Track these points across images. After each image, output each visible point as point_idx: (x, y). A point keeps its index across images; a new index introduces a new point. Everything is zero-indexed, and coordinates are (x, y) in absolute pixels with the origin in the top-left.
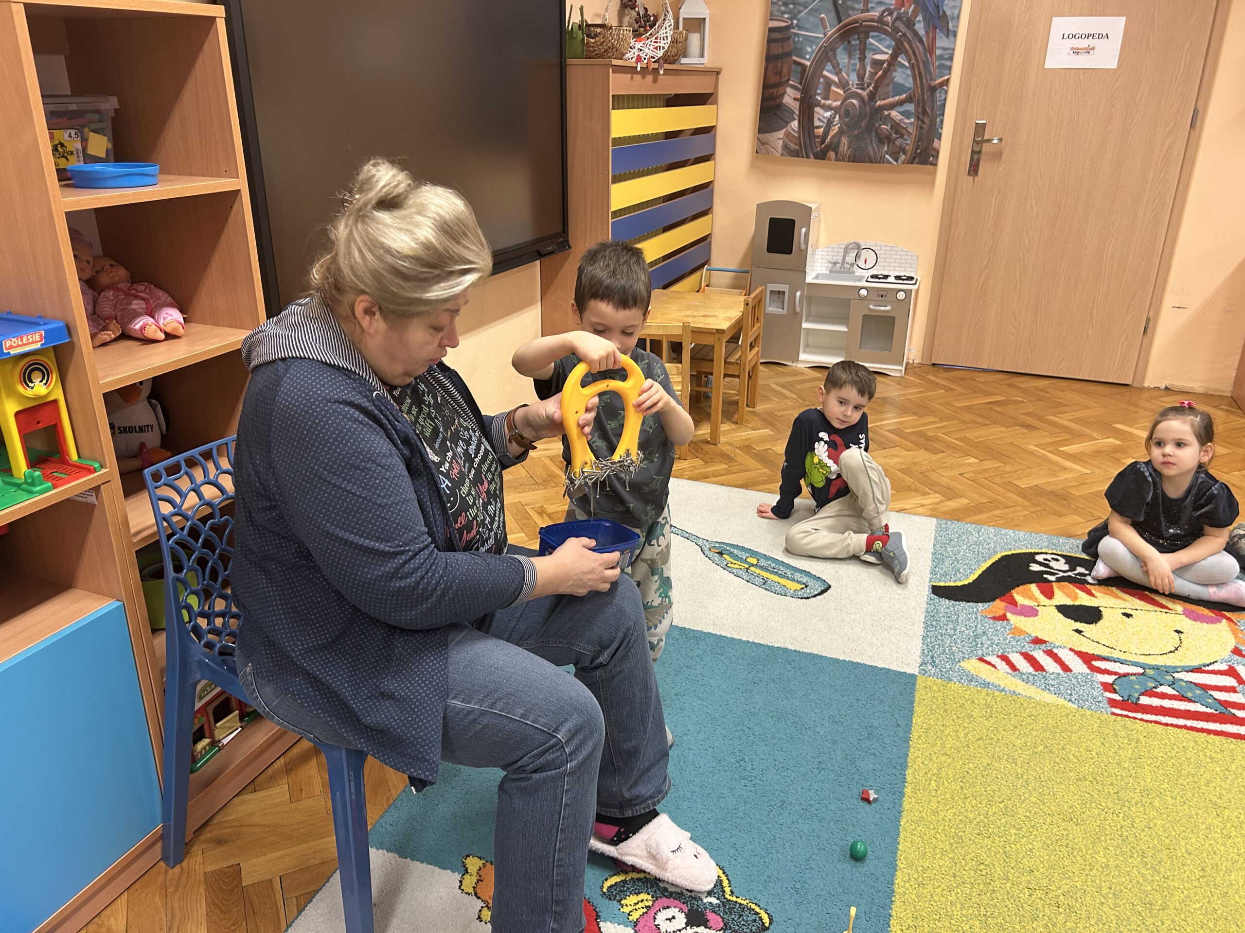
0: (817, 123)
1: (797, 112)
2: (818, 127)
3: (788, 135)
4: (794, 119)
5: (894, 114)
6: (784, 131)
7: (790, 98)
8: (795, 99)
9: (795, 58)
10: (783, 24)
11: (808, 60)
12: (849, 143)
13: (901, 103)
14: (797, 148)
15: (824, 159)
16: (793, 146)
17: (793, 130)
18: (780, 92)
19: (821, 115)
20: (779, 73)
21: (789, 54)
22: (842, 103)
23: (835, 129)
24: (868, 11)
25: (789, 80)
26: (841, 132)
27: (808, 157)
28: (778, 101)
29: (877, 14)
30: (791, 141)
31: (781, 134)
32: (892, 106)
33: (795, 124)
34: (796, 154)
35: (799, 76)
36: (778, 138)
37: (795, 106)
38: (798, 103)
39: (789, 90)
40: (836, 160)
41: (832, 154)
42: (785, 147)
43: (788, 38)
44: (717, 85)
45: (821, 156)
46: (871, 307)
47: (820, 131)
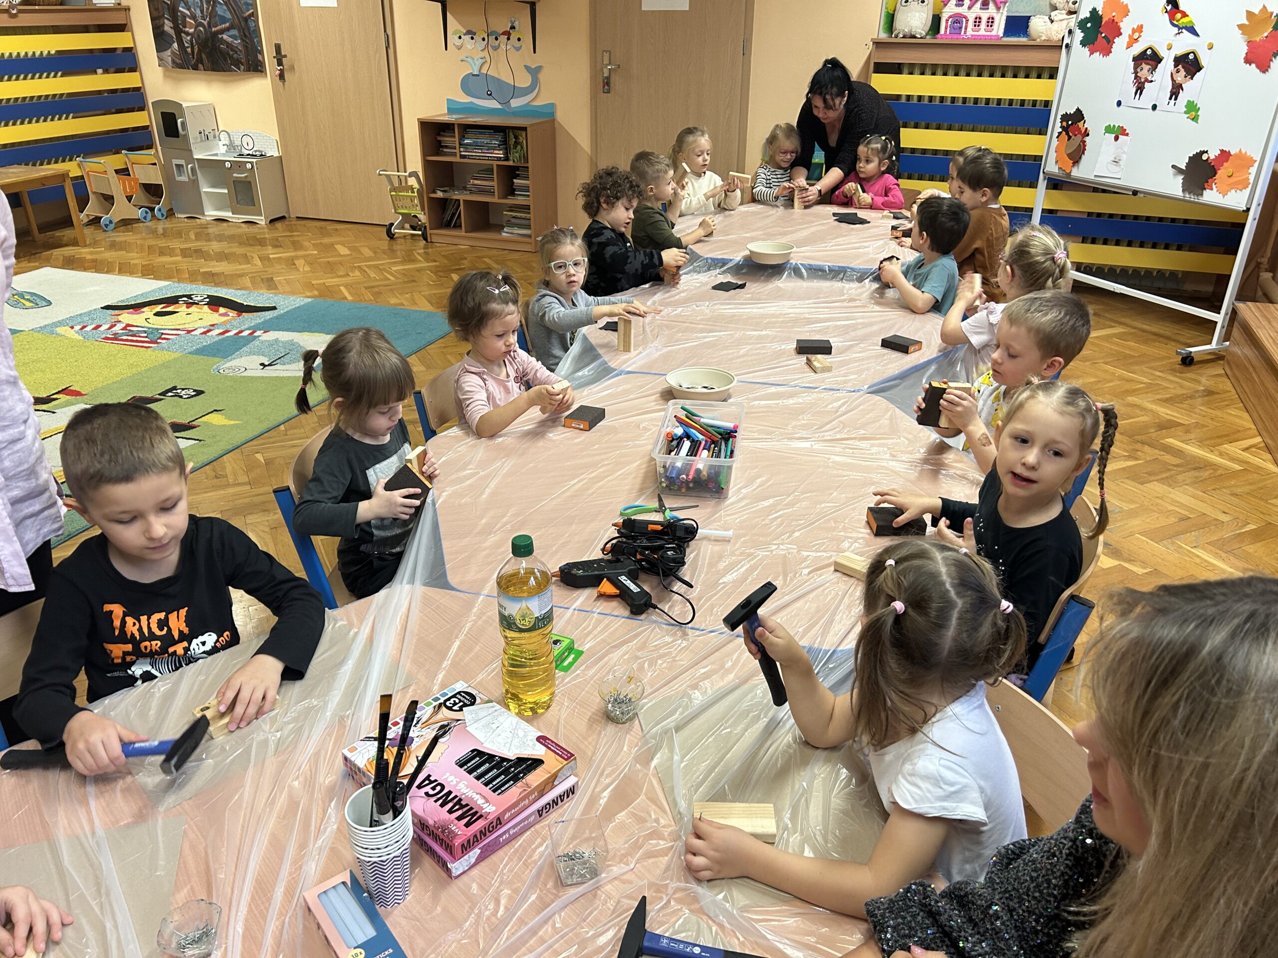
0: (186, 45)
1: (174, 37)
2: (188, 47)
3: (173, 53)
4: (174, 42)
5: (225, 37)
6: (170, 50)
7: (168, 27)
8: (171, 28)
12: (207, 58)
13: (228, 29)
14: (181, 62)
15: (198, 70)
16: (178, 61)
17: (175, 49)
18: (161, 22)
19: (186, 39)
20: (157, 9)
22: (195, 30)
23: (196, 49)
25: (164, 14)
26: (200, 51)
27: (189, 69)
28: (161, 29)
30: (176, 58)
31: (169, 52)
32: (222, 31)
33: (175, 45)
34: (181, 66)
35: (167, 11)
36: (168, 55)
37: (172, 32)
38: (173, 30)
39: (166, 21)
40: (204, 70)
41: (201, 66)
42: (173, 61)
44: (128, 17)
45: (195, 68)
46: (235, 175)
47: (189, 50)
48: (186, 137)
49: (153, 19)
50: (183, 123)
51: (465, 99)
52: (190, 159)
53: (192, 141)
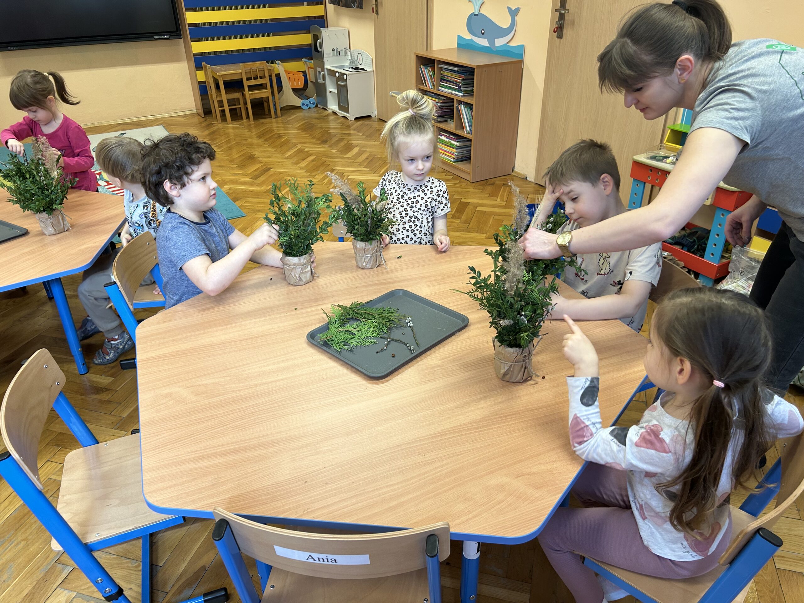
46: (339, 83)
48: (322, 53)
50: (320, 43)
51: (468, 36)
52: (323, 68)
53: (325, 55)
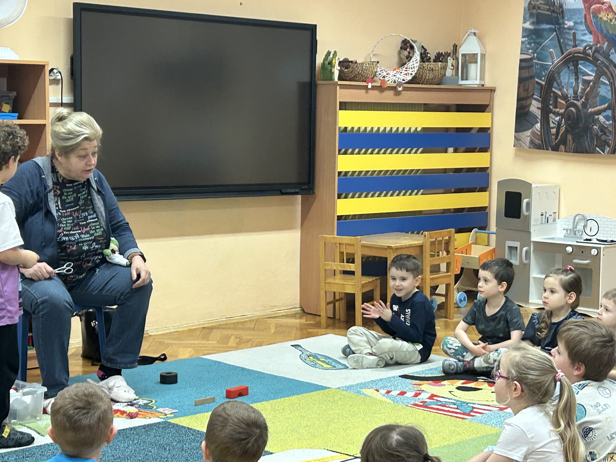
0: (552, 125)
1: (540, 118)
2: (553, 128)
3: (533, 133)
4: (538, 122)
5: (601, 117)
6: (531, 130)
7: (535, 107)
8: (538, 108)
9: (536, 80)
10: (529, 57)
11: (543, 81)
12: (573, 138)
13: (604, 110)
14: (540, 143)
15: (558, 151)
16: (537, 142)
17: (537, 130)
18: (527, 104)
19: (554, 119)
20: (527, 90)
21: (532, 77)
22: (565, 111)
23: (563, 129)
24: (576, 46)
25: (533, 94)
26: (566, 131)
27: (547, 149)
28: (527, 110)
29: (582, 48)
30: (536, 138)
31: (528, 133)
32: (599, 113)
33: (538, 126)
34: (539, 147)
35: (539, 91)
36: (527, 135)
37: (538, 113)
38: (540, 111)
39: (534, 102)
40: (565, 151)
41: (562, 147)
42: (532, 142)
43: (532, 66)
44: (492, 99)
45: (555, 149)
46: (575, 261)
47: (554, 131)
48: (528, 219)
49: (519, 99)
50: (528, 205)
52: (526, 241)
53: (533, 222)
